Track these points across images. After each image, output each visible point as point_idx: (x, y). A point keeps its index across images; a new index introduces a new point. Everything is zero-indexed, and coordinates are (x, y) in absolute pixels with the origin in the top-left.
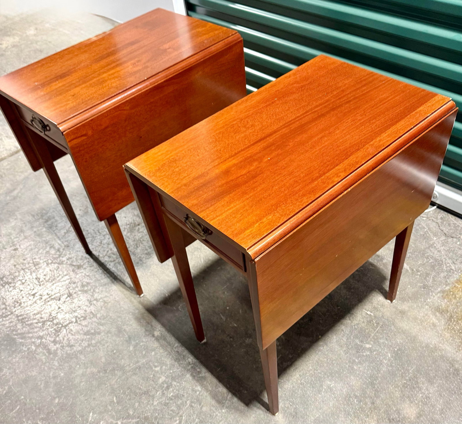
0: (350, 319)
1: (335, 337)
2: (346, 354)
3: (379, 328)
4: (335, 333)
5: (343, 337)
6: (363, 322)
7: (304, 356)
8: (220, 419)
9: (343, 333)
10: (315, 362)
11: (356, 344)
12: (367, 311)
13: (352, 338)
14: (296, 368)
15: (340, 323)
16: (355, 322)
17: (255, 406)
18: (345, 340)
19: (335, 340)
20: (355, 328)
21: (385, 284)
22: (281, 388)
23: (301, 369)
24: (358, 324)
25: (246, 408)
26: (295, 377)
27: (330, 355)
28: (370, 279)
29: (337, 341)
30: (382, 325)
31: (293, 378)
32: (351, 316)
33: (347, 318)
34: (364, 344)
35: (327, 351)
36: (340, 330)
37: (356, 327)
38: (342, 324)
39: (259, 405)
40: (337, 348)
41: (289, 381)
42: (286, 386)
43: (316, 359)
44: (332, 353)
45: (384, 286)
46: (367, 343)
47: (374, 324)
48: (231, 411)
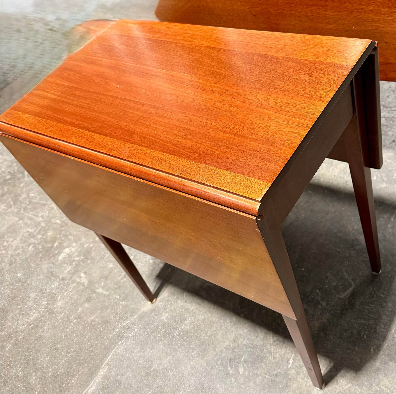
0: (274, 341)
1: (245, 331)
2: (225, 348)
3: (271, 378)
4: (251, 330)
5: (248, 339)
6: (274, 358)
7: (216, 306)
8: (144, 262)
9: (253, 338)
10: (210, 319)
11: (240, 356)
12: (293, 359)
13: (249, 350)
14: (200, 304)
15: (266, 331)
16: (272, 349)
17: (157, 284)
18: (243, 343)
19: (242, 332)
20: (263, 350)
21: (347, 372)
22: (177, 298)
23: (200, 309)
24: (270, 352)
25: (154, 277)
26: (190, 307)
27: (221, 332)
28: (349, 352)
29: (241, 334)
30: (275, 381)
31: (189, 305)
32: (280, 341)
33: (275, 338)
34: (243, 365)
35: (226, 328)
36: (257, 335)
37: (265, 351)
38: (266, 333)
39: (158, 286)
40: (232, 336)
41: (186, 302)
42: (179, 301)
43: (214, 320)
44: (224, 333)
45: (342, 371)
46: (244, 367)
47: (274, 370)
48: (151, 266)
